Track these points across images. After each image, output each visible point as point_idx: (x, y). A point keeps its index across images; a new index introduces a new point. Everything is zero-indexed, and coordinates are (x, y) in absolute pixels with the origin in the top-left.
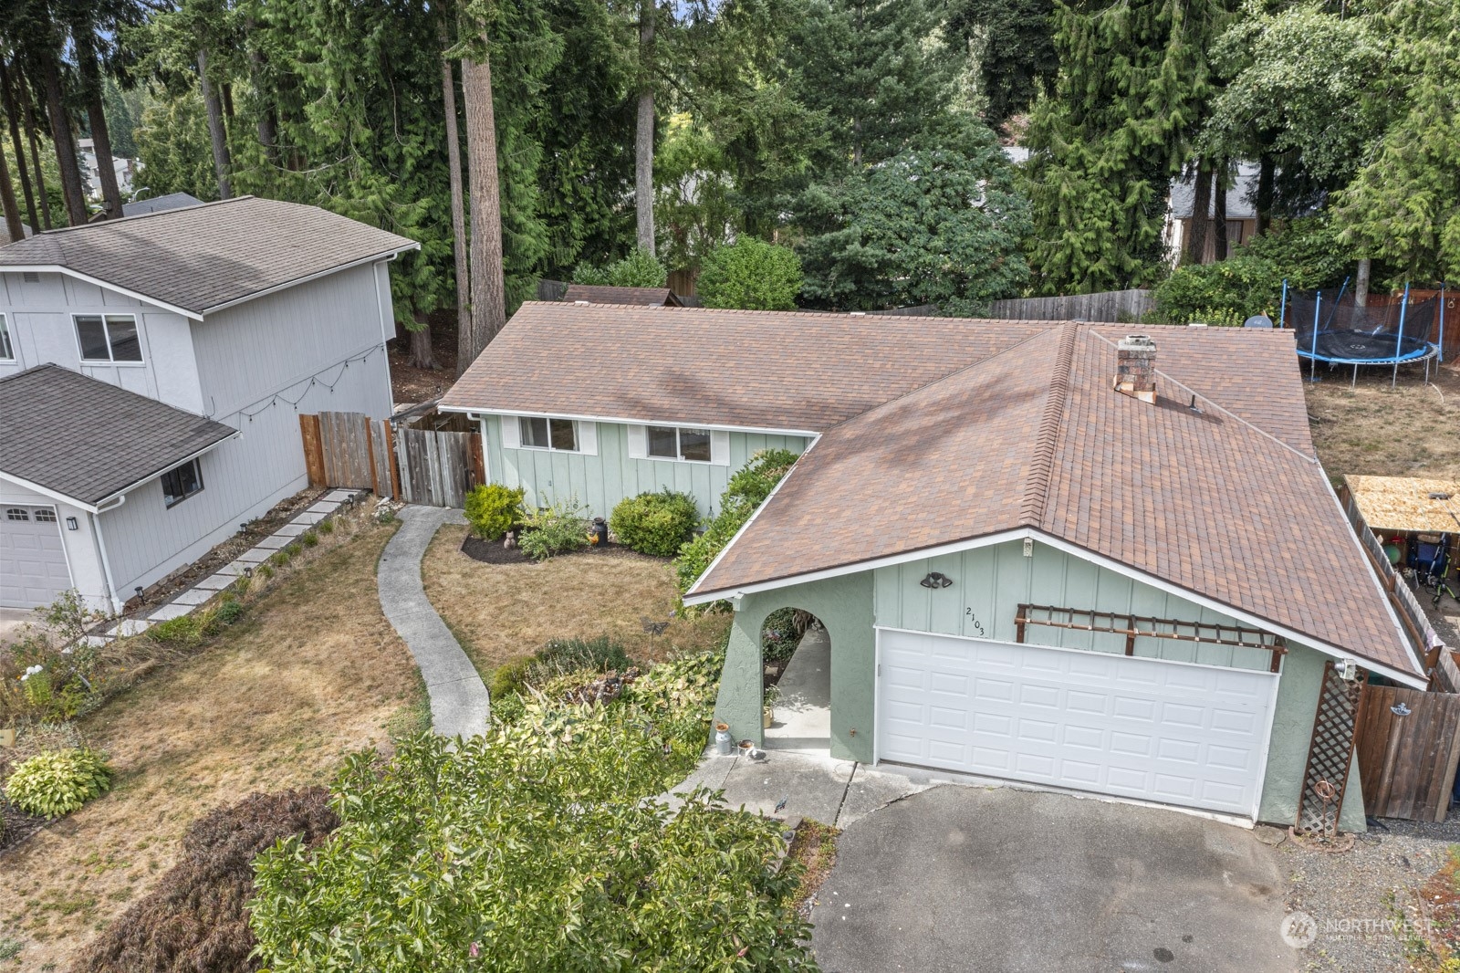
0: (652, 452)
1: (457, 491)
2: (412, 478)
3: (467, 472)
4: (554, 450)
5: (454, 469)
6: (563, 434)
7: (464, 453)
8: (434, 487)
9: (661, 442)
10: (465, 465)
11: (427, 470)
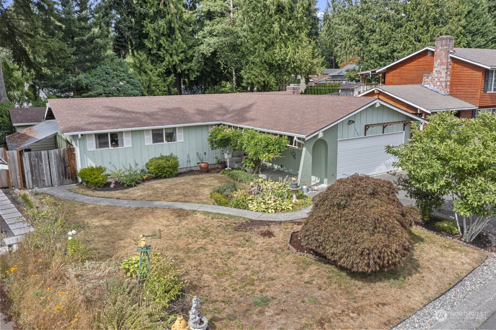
0: (154, 142)
1: (60, 177)
2: (32, 176)
3: (65, 167)
4: (112, 148)
5: (58, 167)
6: (115, 139)
7: (64, 158)
8: (46, 178)
9: (157, 136)
10: (65, 163)
11: (43, 170)
